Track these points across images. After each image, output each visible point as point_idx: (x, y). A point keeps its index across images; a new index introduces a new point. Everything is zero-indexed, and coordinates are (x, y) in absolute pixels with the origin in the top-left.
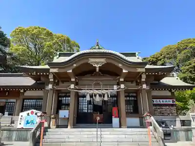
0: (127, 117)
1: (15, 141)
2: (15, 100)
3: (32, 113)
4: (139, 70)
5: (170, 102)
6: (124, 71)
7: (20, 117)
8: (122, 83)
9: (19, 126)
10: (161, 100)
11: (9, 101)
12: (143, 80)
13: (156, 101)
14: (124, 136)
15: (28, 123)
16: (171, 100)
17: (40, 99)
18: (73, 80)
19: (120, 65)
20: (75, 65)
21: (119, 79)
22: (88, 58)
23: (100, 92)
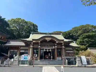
0: (57, 57)
1: (21, 64)
2: (17, 51)
3: (26, 55)
4: (62, 42)
5: (72, 52)
6: (57, 42)
7: (22, 57)
8: (56, 46)
9: (22, 60)
10: (69, 51)
11: (15, 50)
12: (63, 45)
13: (67, 52)
14: (56, 63)
15: (24, 58)
16: (72, 51)
17: (27, 50)
18: (40, 44)
19: (56, 40)
20: (41, 40)
21: (55, 44)
22: (45, 38)
23: (48, 48)
